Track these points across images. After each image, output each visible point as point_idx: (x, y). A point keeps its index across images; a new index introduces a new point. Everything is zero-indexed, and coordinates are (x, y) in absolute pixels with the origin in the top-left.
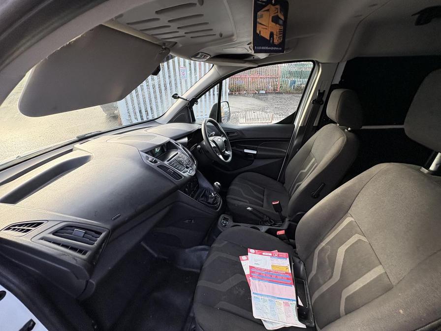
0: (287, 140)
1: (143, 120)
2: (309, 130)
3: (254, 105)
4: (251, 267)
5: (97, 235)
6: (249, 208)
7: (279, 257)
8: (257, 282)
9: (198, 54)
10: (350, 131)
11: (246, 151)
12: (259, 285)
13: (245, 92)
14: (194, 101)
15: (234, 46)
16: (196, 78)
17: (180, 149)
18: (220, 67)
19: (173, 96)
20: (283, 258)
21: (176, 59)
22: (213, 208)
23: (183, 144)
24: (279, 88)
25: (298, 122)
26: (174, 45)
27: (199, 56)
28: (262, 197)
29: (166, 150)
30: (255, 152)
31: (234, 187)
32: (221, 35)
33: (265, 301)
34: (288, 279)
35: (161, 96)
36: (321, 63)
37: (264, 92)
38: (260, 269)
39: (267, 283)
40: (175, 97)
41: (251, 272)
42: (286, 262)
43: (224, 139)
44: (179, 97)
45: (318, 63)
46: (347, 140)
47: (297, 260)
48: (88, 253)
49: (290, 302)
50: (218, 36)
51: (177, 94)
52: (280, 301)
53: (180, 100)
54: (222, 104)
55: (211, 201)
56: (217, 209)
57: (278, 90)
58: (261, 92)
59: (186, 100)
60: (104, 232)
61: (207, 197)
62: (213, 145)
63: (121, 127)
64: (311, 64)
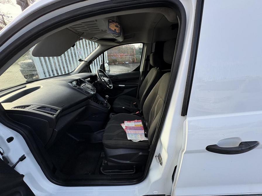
0: (138, 78)
1: (62, 74)
2: (145, 72)
3: (123, 69)
4: (126, 126)
5: (56, 111)
6: (123, 107)
7: (137, 122)
8: (129, 131)
9: (93, 38)
10: (158, 69)
11: (119, 85)
12: (130, 131)
13: (117, 63)
14: (90, 62)
15: (108, 34)
16: (90, 51)
17: (86, 83)
18: (102, 45)
19: (79, 60)
20: (139, 122)
21: (84, 40)
22: (106, 107)
23: (88, 81)
24: (135, 60)
25: (141, 70)
26: (83, 34)
27: (93, 39)
28: (129, 105)
29: (79, 84)
30: (124, 86)
31: (116, 102)
32: (102, 30)
33: (132, 135)
34: (142, 128)
35: (73, 60)
36: (146, 44)
37: (128, 63)
38: (130, 127)
39: (133, 130)
40: (80, 60)
41: (126, 128)
42: (141, 123)
43: (108, 79)
44: (82, 61)
45: (145, 44)
46: (157, 72)
47: (145, 121)
48: (55, 116)
49: (142, 135)
50: (101, 31)
51: (81, 59)
52: (138, 135)
53: (83, 62)
54: (105, 64)
55: (105, 105)
56: (109, 108)
57: (135, 61)
58: (126, 63)
59: (86, 61)
60: (59, 110)
61: (103, 104)
62: (103, 81)
63: (50, 77)
64: (142, 44)
